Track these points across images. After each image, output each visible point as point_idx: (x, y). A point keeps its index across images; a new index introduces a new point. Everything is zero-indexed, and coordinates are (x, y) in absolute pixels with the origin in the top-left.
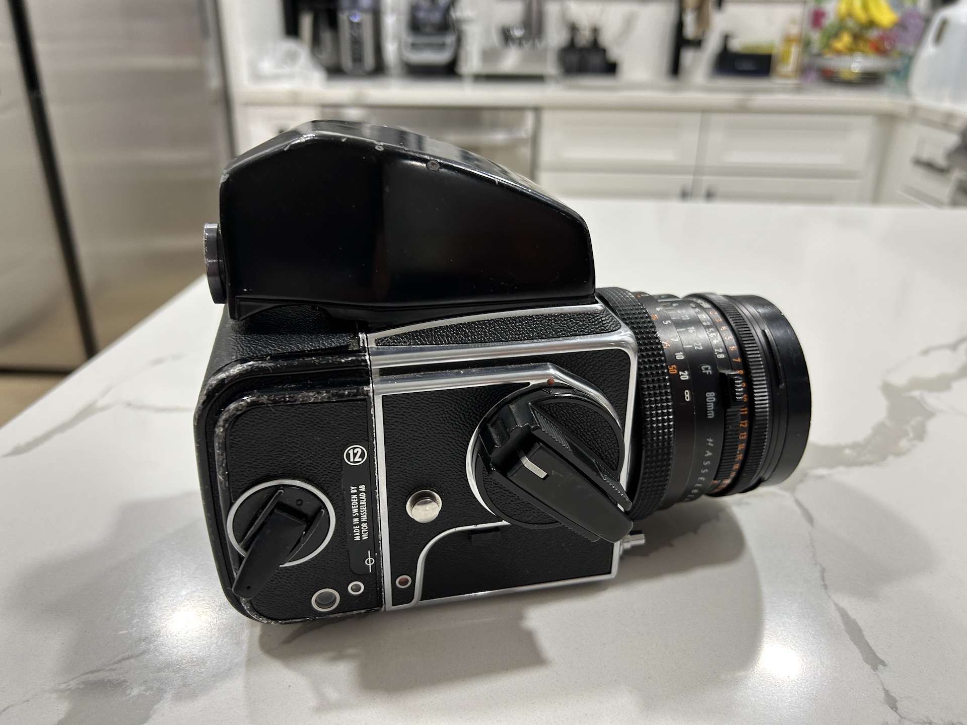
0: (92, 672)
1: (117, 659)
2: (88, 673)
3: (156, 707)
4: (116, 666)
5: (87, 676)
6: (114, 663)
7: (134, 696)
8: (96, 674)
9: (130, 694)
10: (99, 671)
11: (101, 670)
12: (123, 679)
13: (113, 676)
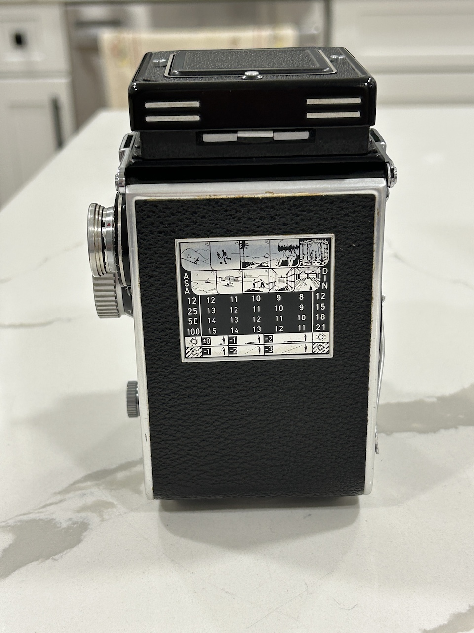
0: (24, 514)
1: (41, 505)
2: (21, 515)
3: (84, 534)
4: (41, 510)
5: (21, 517)
6: (39, 509)
7: (64, 528)
8: (28, 516)
9: (60, 527)
10: (29, 513)
11: (32, 513)
12: (51, 518)
13: (42, 516)
